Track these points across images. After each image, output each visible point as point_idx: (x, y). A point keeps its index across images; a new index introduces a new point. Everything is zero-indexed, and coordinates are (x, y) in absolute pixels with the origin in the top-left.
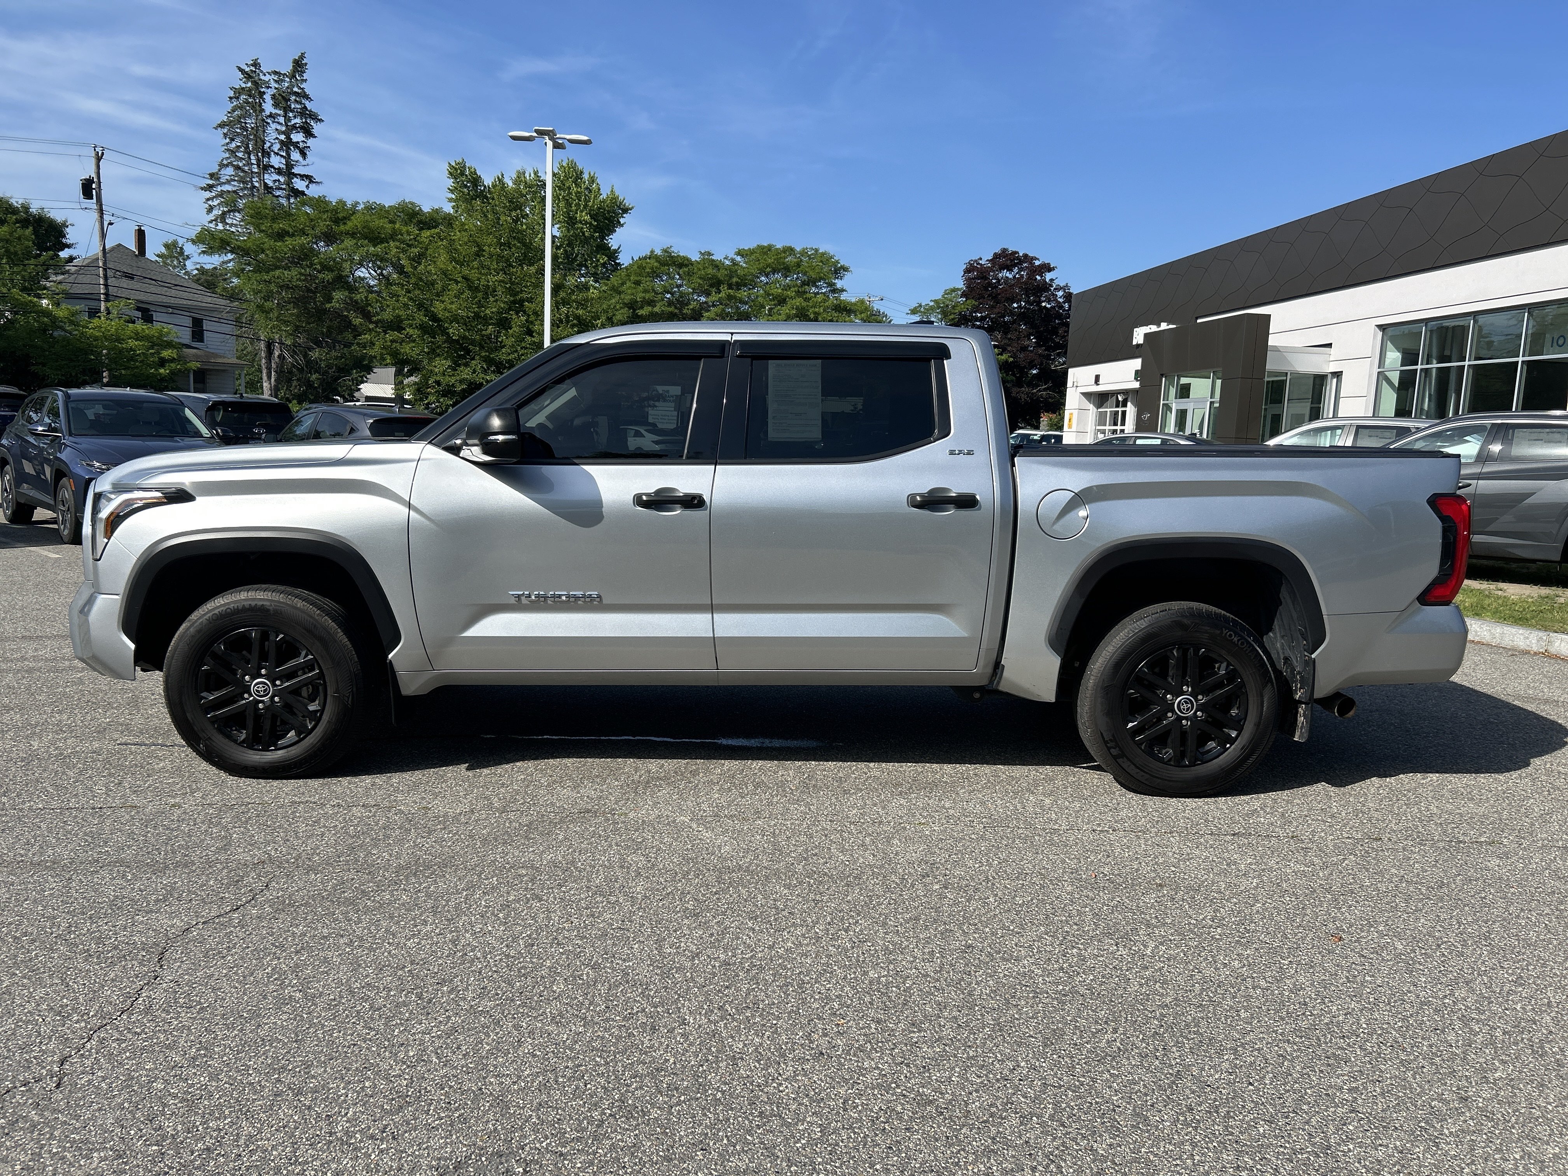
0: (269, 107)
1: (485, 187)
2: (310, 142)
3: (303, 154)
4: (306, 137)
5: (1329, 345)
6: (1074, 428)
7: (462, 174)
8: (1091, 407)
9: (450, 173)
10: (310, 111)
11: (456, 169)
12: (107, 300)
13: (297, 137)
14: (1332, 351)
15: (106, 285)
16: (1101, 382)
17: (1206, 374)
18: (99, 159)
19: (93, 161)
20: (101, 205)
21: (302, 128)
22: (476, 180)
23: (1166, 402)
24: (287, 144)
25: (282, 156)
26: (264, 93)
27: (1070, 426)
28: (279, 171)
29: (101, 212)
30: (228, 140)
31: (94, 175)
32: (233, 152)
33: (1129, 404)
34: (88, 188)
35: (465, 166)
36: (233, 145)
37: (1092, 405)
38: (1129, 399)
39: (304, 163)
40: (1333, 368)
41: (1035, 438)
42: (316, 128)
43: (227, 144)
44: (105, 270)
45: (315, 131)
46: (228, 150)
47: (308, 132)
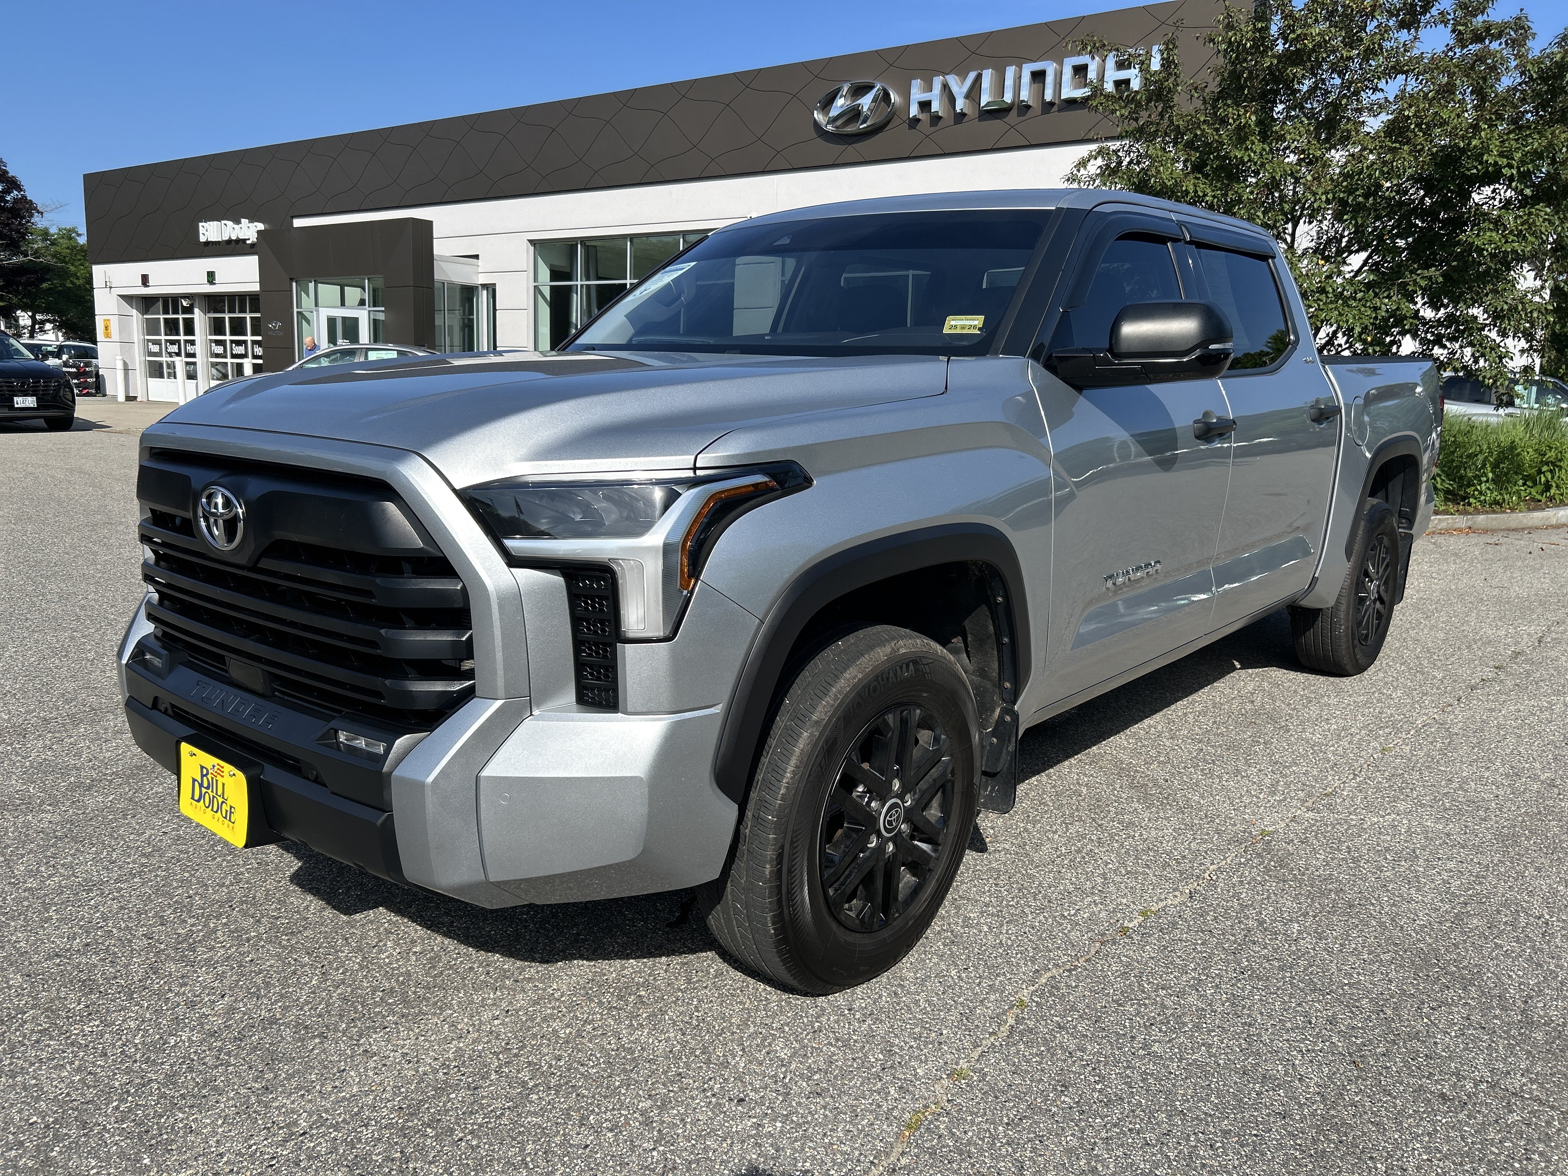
5: (476, 257)
6: (115, 336)
8: (134, 312)
14: (480, 262)
16: (151, 282)
17: (357, 280)
23: (300, 310)
27: (107, 335)
33: (196, 310)
37: (135, 311)
38: (196, 304)
40: (482, 280)
41: (49, 349)
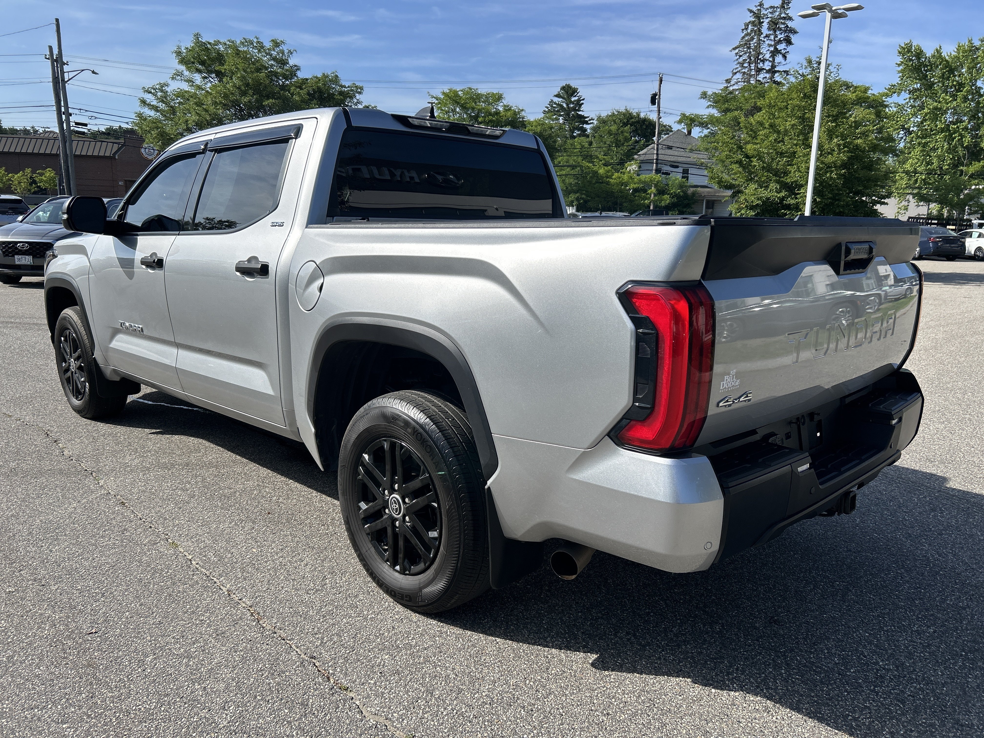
0: (765, 30)
1: (926, 58)
2: (790, 48)
3: (785, 57)
4: (787, 46)
7: (909, 51)
9: (900, 53)
10: (791, 28)
11: (904, 49)
12: (657, 163)
13: (781, 47)
15: (657, 154)
18: (661, 81)
19: (658, 83)
20: (659, 108)
21: (784, 40)
22: (919, 54)
24: (775, 52)
25: (770, 61)
26: (763, 22)
28: (768, 71)
29: (659, 111)
30: (738, 57)
31: (657, 91)
32: (742, 64)
34: (654, 100)
35: (912, 45)
36: (741, 60)
39: (785, 63)
42: (794, 38)
43: (737, 59)
44: (658, 145)
45: (793, 41)
46: (738, 63)
47: (789, 42)
